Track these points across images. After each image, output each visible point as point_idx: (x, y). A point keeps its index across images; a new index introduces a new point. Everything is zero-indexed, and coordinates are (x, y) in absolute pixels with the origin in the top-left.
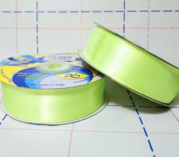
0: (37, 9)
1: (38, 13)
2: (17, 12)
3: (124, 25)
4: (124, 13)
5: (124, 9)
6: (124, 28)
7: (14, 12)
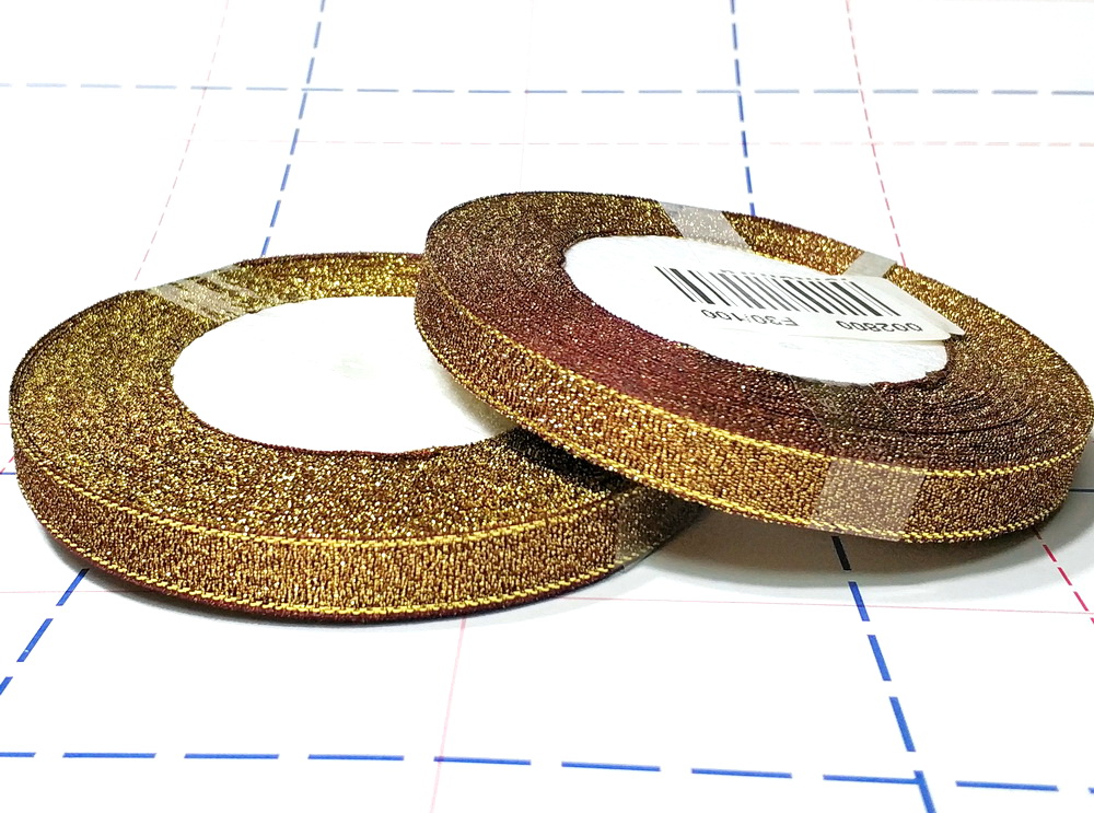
0: (308, 81)
1: (310, 93)
2: (205, 88)
3: (744, 134)
4: (740, 98)
5: (739, 82)
6: (745, 143)
7: (193, 88)
